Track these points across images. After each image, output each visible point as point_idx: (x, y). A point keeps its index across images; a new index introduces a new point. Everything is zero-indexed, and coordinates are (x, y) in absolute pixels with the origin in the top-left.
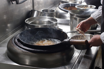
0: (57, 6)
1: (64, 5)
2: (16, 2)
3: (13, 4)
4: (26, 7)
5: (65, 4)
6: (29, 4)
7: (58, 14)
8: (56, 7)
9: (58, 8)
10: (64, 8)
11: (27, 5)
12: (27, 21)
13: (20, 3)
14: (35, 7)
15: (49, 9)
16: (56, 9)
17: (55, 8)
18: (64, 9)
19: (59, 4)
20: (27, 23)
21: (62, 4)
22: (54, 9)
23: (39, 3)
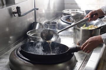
0: (60, 18)
1: (66, 17)
2: (19, 14)
3: (15, 16)
4: (28, 20)
5: (67, 16)
6: (31, 17)
7: (61, 26)
8: (58, 19)
9: (60, 20)
10: (66, 20)
11: (29, 18)
12: (28, 33)
13: (22, 16)
14: (37, 19)
15: (51, 21)
16: (58, 22)
17: (57, 20)
18: (66, 21)
19: (62, 17)
20: (28, 35)
21: (64, 17)
22: (56, 21)
23: (41, 16)
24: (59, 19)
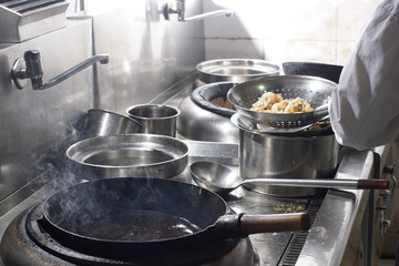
0: (187, 92)
1: (210, 88)
2: (33, 81)
3: (20, 88)
4: (70, 100)
5: (216, 84)
6: (81, 89)
7: (191, 123)
8: (180, 96)
9: (188, 99)
10: (211, 100)
11: (74, 92)
12: (72, 152)
13: (47, 86)
14: (105, 99)
15: (155, 103)
16: (184, 106)
17: (179, 101)
18: (212, 106)
19: (195, 87)
20: (73, 158)
21: (203, 87)
22: (173, 103)
23: (116, 84)
24: (185, 96)
